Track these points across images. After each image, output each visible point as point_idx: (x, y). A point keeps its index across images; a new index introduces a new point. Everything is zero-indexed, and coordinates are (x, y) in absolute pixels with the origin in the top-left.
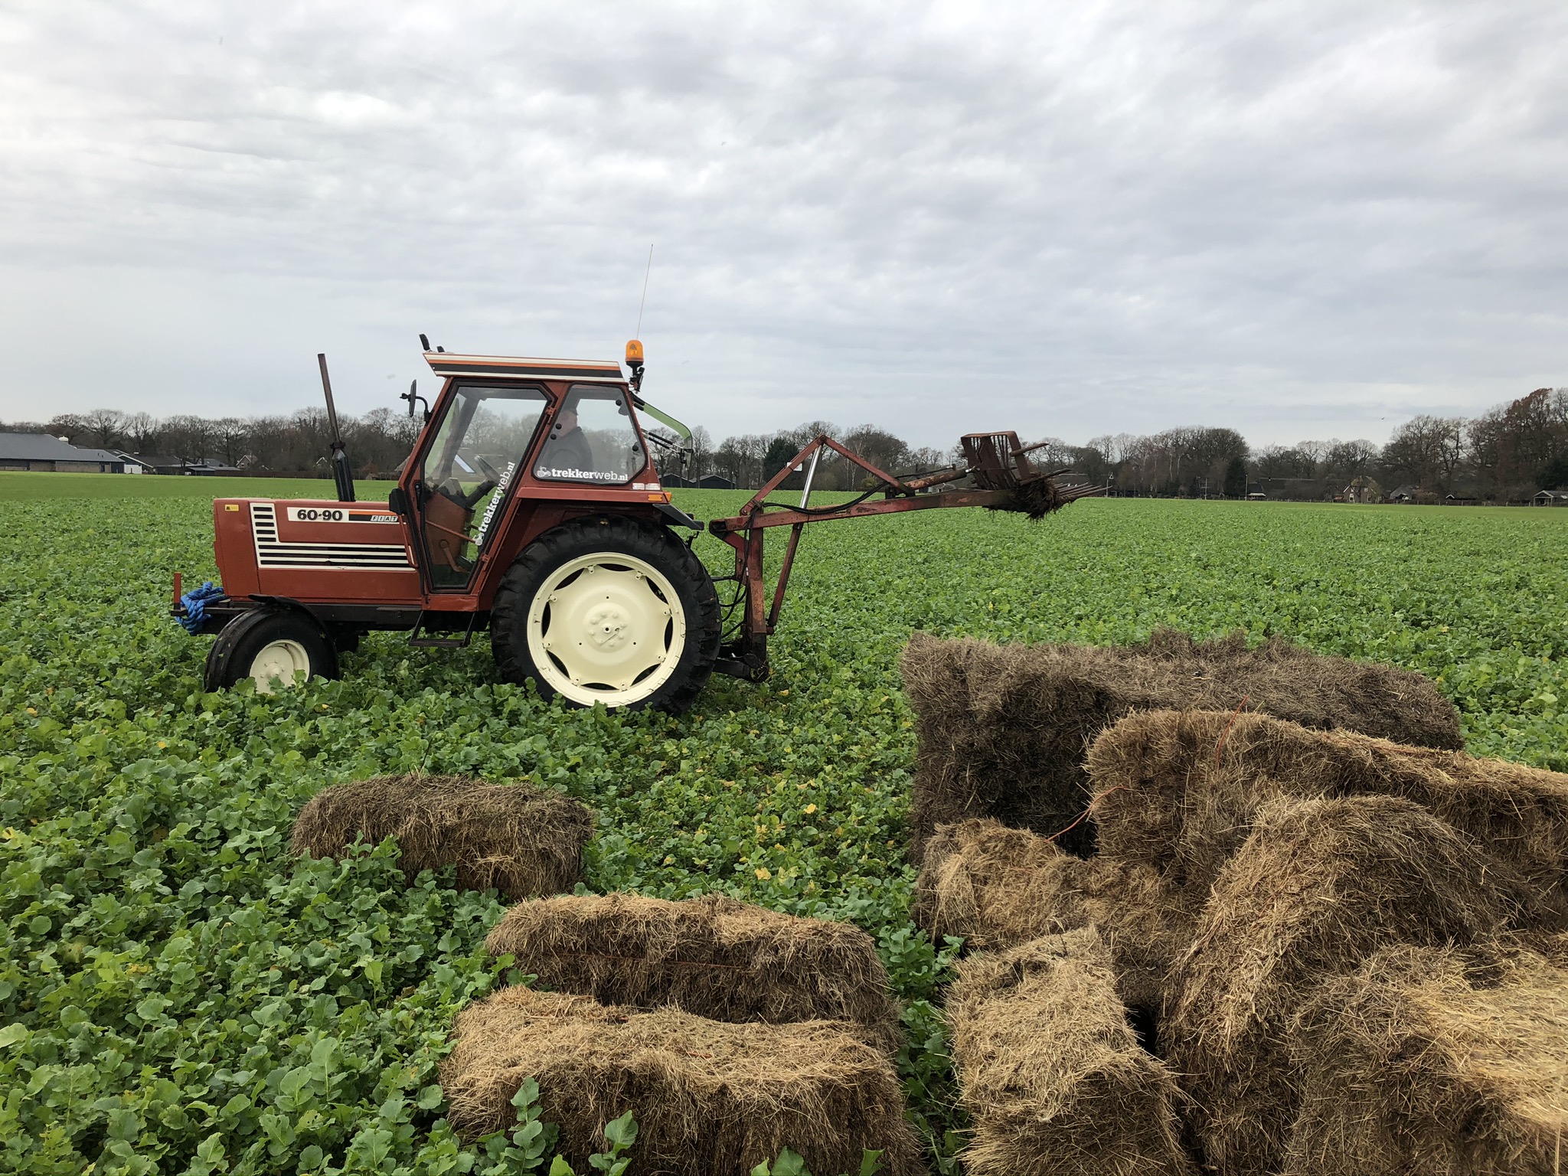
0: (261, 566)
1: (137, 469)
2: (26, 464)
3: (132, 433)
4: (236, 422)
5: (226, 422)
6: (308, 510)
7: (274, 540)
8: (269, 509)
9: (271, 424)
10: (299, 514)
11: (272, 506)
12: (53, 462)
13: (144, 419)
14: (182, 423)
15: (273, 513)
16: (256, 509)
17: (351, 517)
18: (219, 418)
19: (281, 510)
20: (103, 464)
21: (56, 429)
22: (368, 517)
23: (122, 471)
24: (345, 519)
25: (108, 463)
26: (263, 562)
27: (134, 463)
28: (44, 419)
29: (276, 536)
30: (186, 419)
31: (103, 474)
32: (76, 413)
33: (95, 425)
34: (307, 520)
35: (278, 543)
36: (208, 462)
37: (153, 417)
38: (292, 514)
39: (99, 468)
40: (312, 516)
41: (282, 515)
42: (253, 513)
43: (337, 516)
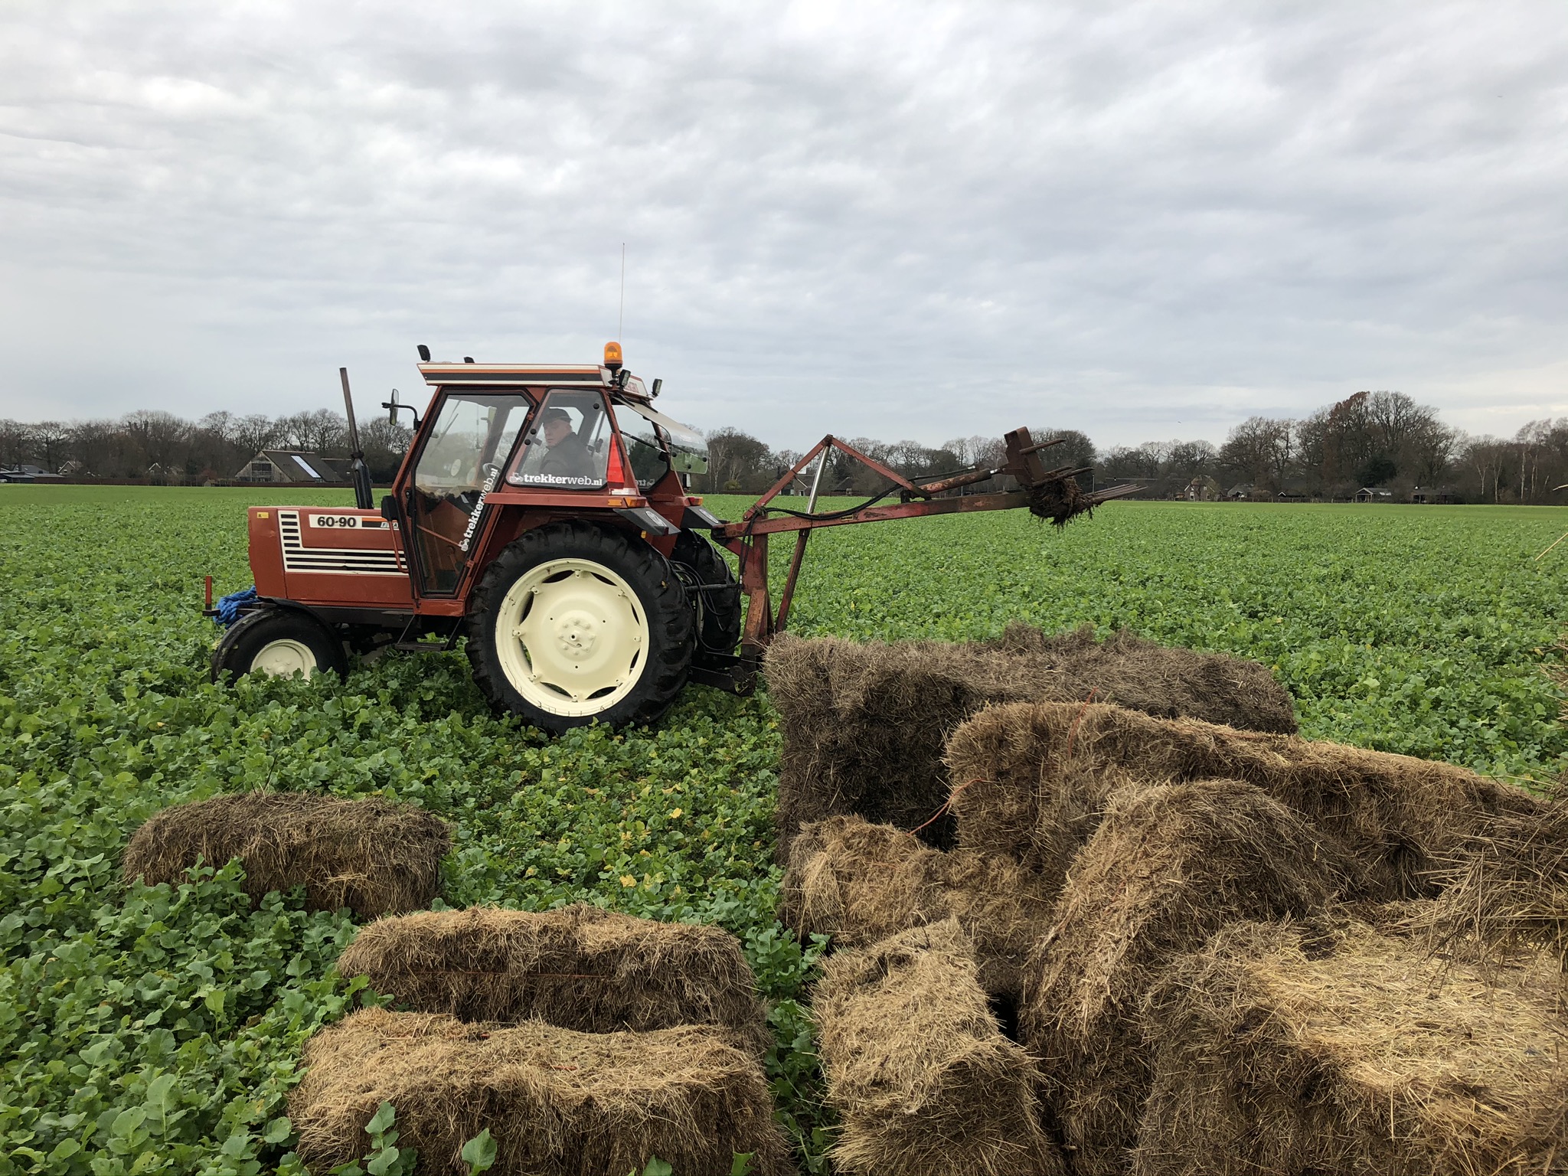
0: (288, 570)
4: (57, 426)
5: (45, 426)
6: (326, 516)
7: (297, 545)
8: (294, 517)
9: (97, 428)
10: (319, 521)
11: (296, 513)
15: (297, 520)
16: (283, 516)
17: (365, 524)
18: (38, 422)
19: (304, 517)
22: (378, 524)
24: (359, 526)
26: (289, 566)
29: (300, 542)
34: (326, 526)
35: (301, 549)
36: (25, 468)
38: (313, 521)
40: (330, 522)
41: (305, 521)
42: (281, 520)
43: (352, 522)
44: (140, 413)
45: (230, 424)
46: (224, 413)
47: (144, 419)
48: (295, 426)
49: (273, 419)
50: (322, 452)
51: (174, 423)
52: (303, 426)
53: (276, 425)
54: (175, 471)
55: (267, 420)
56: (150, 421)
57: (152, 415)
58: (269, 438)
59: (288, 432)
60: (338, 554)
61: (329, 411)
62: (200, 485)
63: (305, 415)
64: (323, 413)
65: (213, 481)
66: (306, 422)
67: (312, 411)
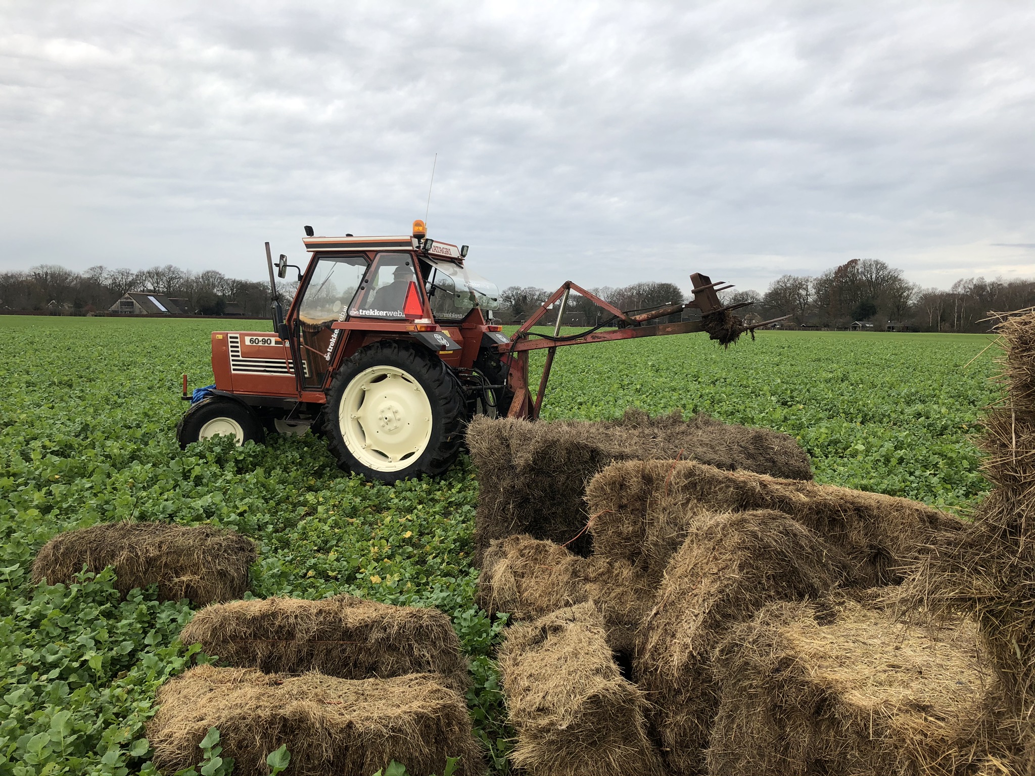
0: (232, 372)
6: (255, 338)
7: (238, 356)
8: (237, 338)
9: (12, 276)
10: (251, 341)
11: (238, 335)
16: (231, 338)
17: (276, 343)
19: (242, 338)
24: (273, 344)
26: (234, 370)
29: (239, 354)
34: (254, 344)
35: (240, 358)
38: (248, 340)
40: (257, 341)
41: (243, 341)
42: (229, 340)
43: (269, 342)
44: (42, 267)
45: (105, 275)
46: (101, 267)
47: (45, 271)
48: (150, 276)
49: (135, 271)
50: (168, 294)
51: (66, 273)
52: (156, 277)
53: (137, 276)
54: (67, 306)
55: (131, 272)
56: (49, 272)
57: (51, 268)
58: (132, 284)
59: (145, 280)
60: (262, 362)
61: (174, 266)
62: (84, 315)
63: (156, 269)
64: (169, 268)
65: (93, 313)
66: (158, 274)
67: (162, 266)
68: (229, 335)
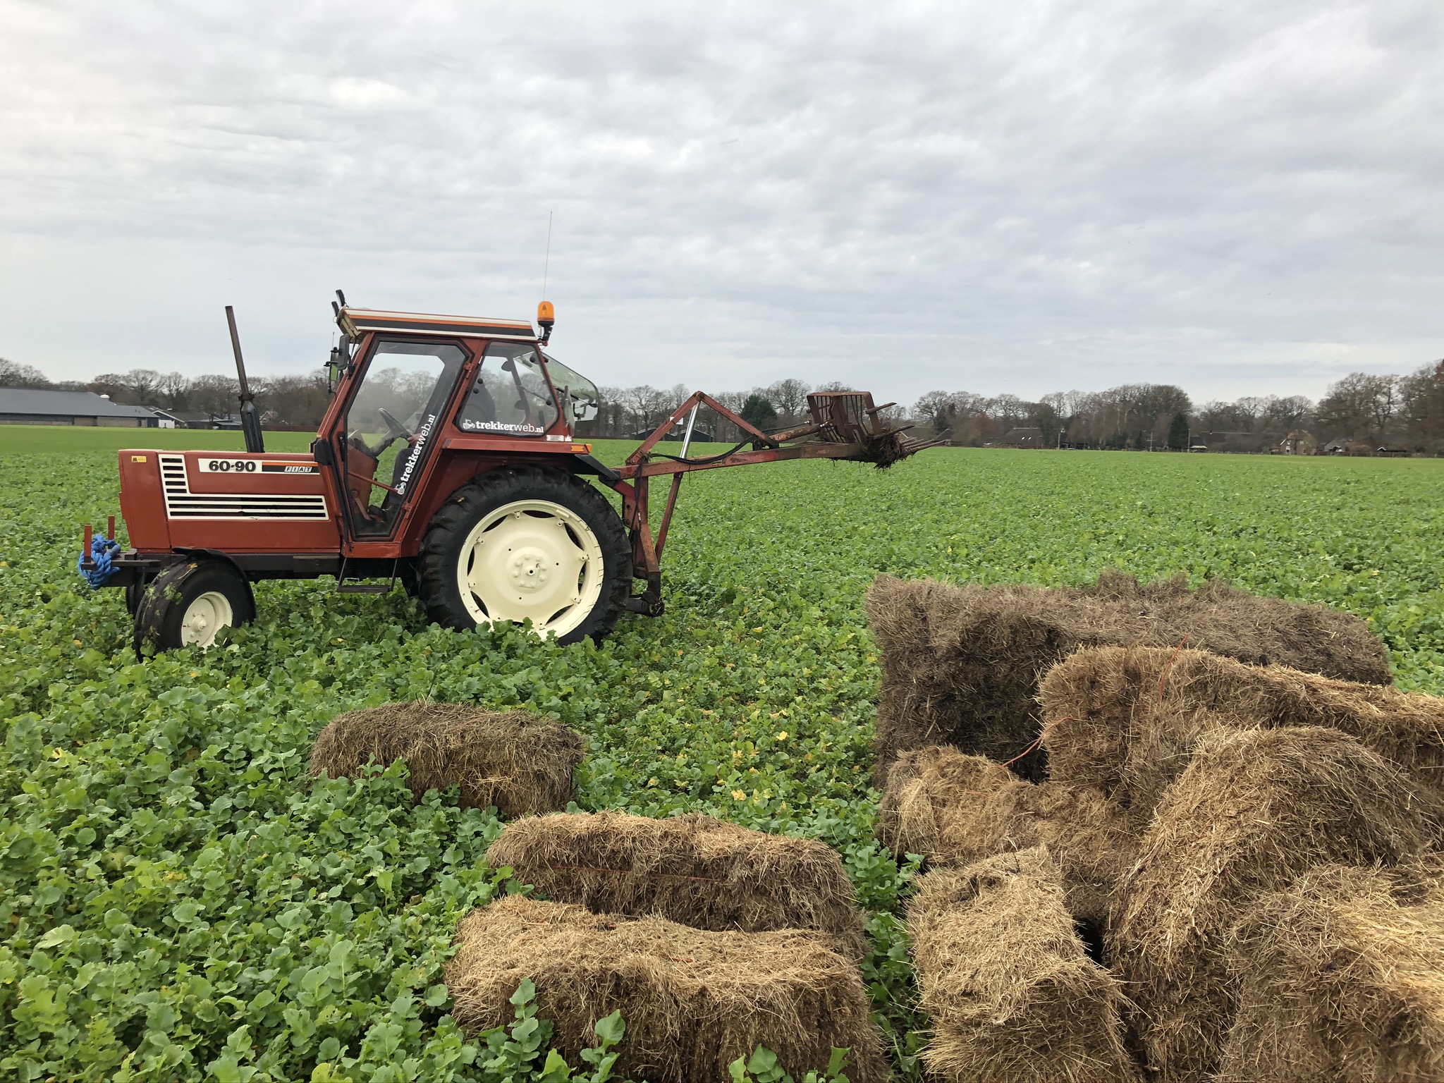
0: (170, 517)
1: (171, 424)
2: (71, 419)
3: (166, 391)
6: (220, 461)
7: (184, 491)
8: (180, 461)
9: (291, 382)
10: (211, 465)
11: (182, 457)
12: (95, 417)
13: (177, 378)
14: (211, 381)
15: (183, 464)
16: (164, 460)
17: (265, 468)
19: (192, 461)
20: (140, 419)
21: (98, 388)
22: (282, 468)
23: (156, 425)
24: (259, 471)
25: (144, 418)
26: (172, 514)
27: (168, 418)
28: (88, 379)
29: (186, 487)
30: (214, 378)
31: (140, 429)
32: (115, 373)
33: (133, 384)
34: (219, 471)
35: (188, 494)
36: (233, 417)
37: (184, 377)
38: (204, 465)
39: (136, 422)
40: (225, 466)
41: (193, 467)
42: (162, 464)
43: (250, 467)
68: (161, 457)
